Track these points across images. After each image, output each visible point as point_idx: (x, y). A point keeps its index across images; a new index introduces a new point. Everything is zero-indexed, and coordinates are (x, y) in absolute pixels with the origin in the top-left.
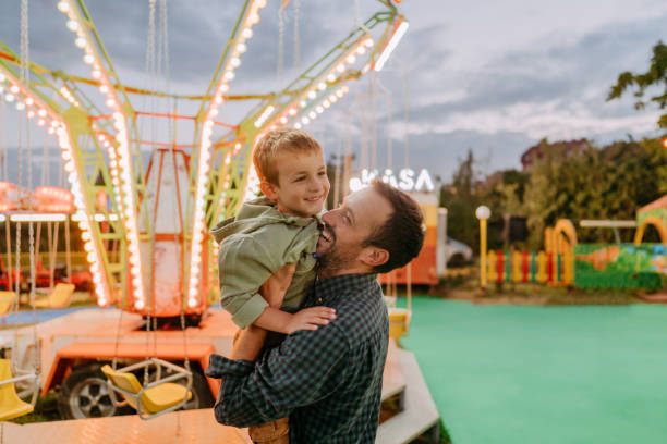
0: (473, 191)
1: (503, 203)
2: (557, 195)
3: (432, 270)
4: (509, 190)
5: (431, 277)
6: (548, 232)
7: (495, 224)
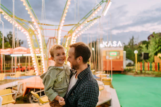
0: (134, 47)
1: (142, 49)
2: (158, 47)
3: (122, 67)
4: (144, 46)
5: (122, 69)
6: (155, 57)
7: (140, 55)
